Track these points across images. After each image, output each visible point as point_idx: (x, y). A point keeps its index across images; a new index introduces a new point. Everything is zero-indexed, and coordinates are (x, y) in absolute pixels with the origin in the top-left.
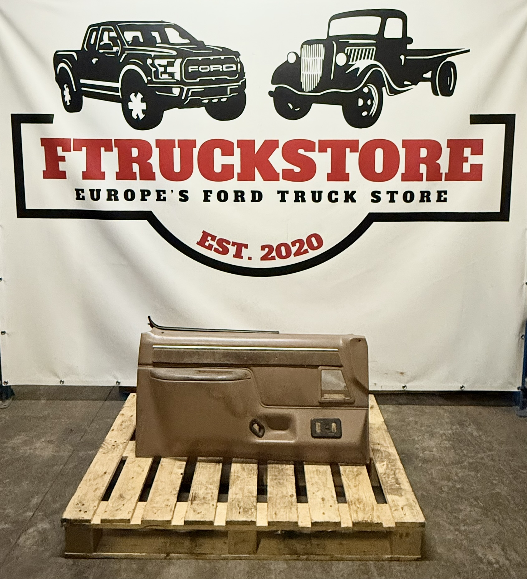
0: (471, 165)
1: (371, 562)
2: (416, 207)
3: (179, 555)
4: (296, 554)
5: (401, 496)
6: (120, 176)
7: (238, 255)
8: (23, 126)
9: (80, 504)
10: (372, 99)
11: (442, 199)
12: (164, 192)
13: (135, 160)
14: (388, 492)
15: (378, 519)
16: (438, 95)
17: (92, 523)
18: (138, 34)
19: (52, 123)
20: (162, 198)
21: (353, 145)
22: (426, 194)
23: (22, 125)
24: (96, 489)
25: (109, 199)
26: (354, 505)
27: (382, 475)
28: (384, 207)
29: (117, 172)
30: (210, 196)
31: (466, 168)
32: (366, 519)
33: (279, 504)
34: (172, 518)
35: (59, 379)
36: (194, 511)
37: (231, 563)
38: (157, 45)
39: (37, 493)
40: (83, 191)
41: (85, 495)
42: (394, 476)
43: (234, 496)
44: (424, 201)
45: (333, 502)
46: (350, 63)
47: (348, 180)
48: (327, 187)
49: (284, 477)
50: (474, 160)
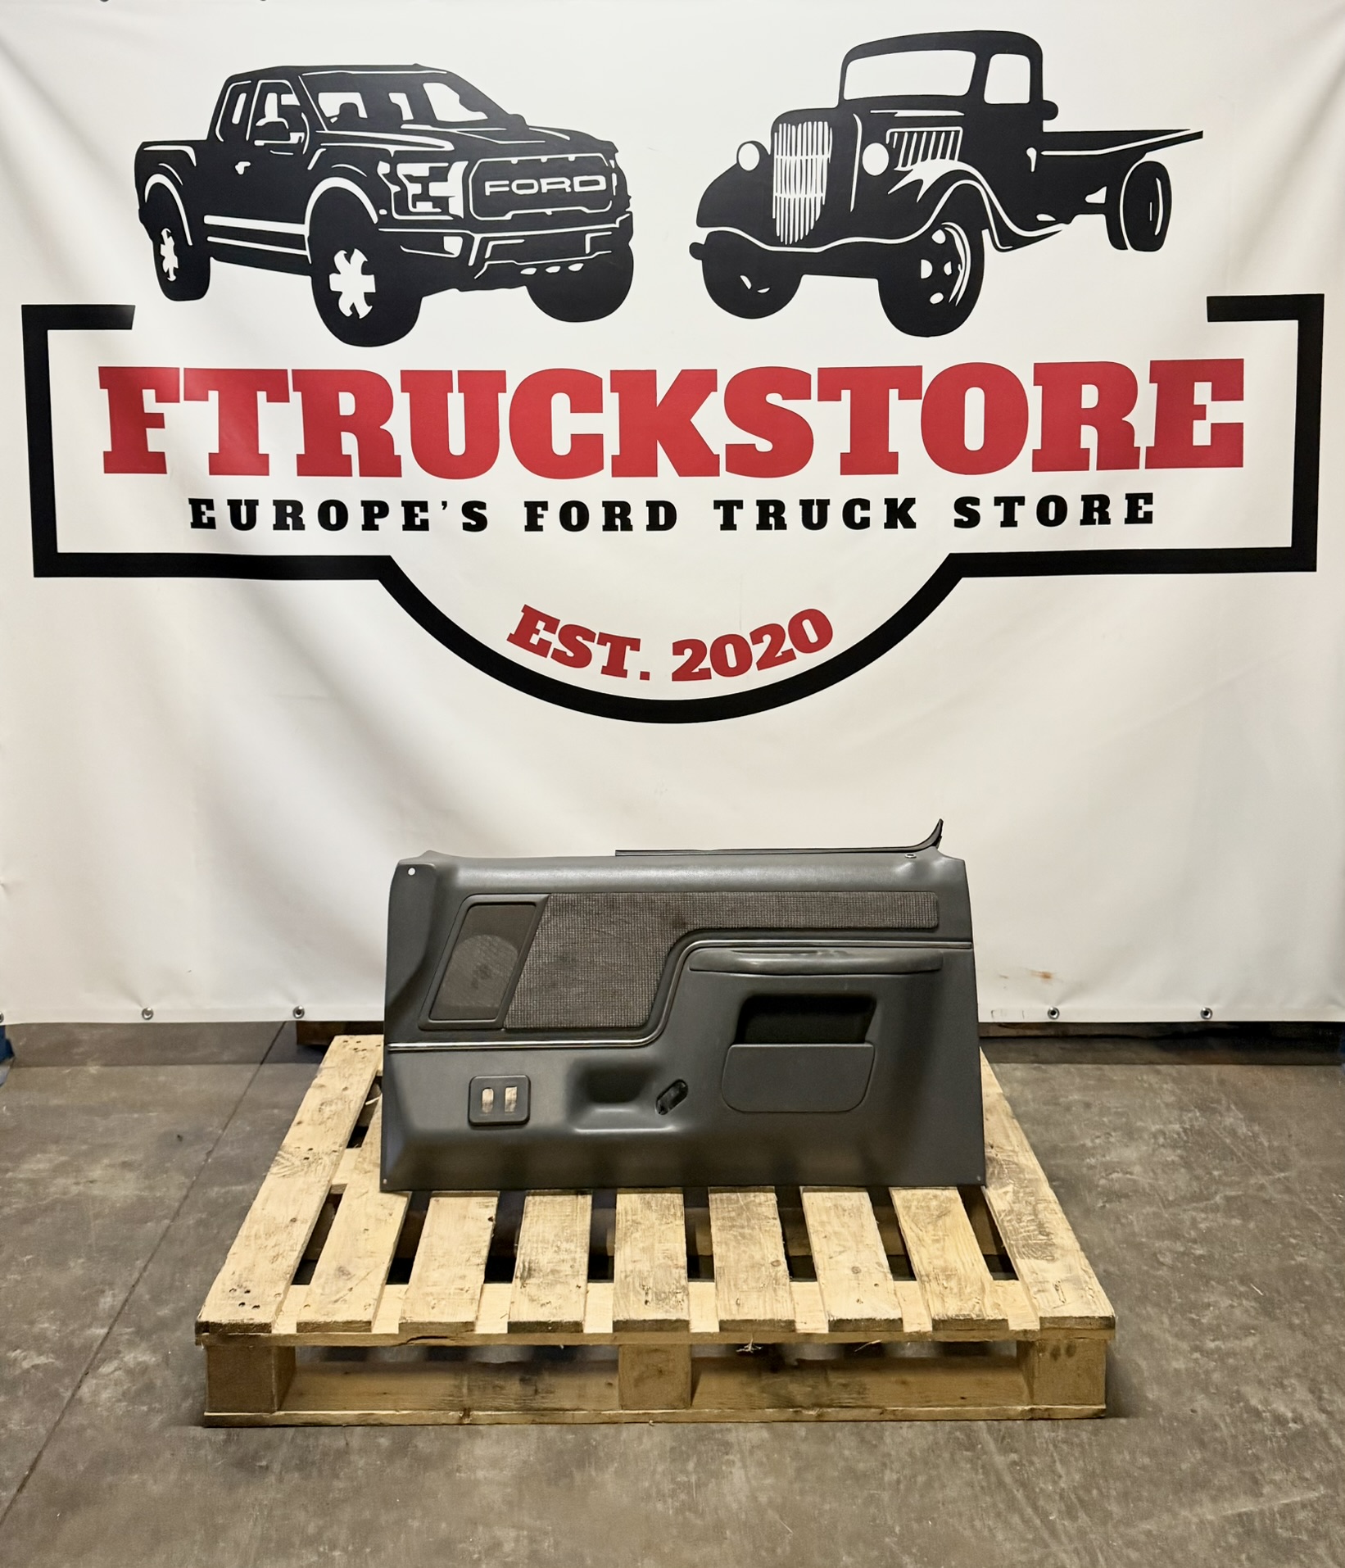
0: (1214, 426)
1: (981, 1423)
2: (1073, 536)
3: (493, 1413)
4: (793, 1407)
5: (1053, 1260)
6: (308, 465)
7: (615, 667)
8: (53, 335)
9: (238, 1290)
10: (956, 261)
11: (1141, 514)
12: (424, 506)
13: (348, 424)
14: (1019, 1253)
15: (996, 1311)
16: (1125, 248)
17: (274, 1332)
18: (355, 98)
19: (130, 328)
20: (418, 522)
21: (907, 380)
22: (1096, 504)
23: (51, 334)
24: (276, 1257)
25: (280, 525)
26: (934, 1284)
27: (1003, 1215)
28: (988, 537)
29: (299, 456)
30: (542, 516)
31: (1201, 434)
32: (966, 1313)
33: (745, 1281)
34: (477, 1318)
35: (141, 1006)
36: (532, 1300)
37: (628, 1433)
38: (404, 126)
39: (111, 1285)
40: (210, 504)
41: (251, 1269)
42: (1033, 1217)
43: (630, 1267)
44: (1093, 522)
45: (881, 1275)
46: (899, 168)
47: (895, 471)
48: (840, 489)
49: (753, 1222)
50: (1222, 412)
